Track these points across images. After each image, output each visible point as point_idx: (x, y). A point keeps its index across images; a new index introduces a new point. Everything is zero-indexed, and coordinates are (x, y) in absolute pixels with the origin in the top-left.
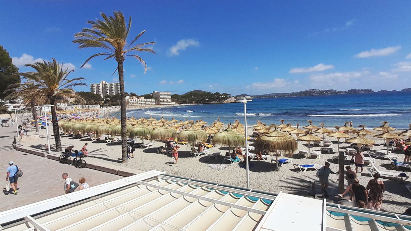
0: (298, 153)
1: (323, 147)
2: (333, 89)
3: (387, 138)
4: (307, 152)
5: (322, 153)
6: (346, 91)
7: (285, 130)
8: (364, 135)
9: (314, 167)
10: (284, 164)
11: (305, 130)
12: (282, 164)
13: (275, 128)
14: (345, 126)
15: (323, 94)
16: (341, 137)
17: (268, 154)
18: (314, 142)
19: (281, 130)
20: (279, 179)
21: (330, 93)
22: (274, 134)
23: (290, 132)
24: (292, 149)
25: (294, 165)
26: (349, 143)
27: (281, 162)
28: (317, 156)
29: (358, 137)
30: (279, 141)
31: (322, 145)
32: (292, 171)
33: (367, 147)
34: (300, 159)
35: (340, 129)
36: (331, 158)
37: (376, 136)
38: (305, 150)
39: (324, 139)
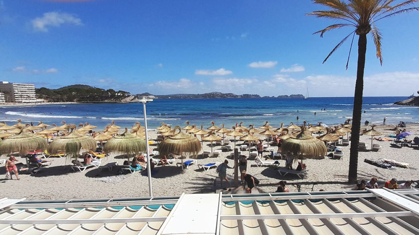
0: (202, 154)
1: (223, 145)
2: (232, 93)
3: (268, 135)
4: (211, 152)
5: (222, 151)
6: (241, 95)
7: (190, 132)
8: (253, 133)
9: (215, 165)
10: (189, 166)
11: (208, 131)
12: (188, 166)
13: (179, 130)
14: (240, 126)
15: (224, 97)
16: (237, 136)
17: (173, 158)
18: (216, 142)
19: (186, 132)
20: (184, 181)
21: (229, 97)
22: (179, 136)
23: (195, 134)
24: (196, 151)
25: (198, 165)
26: (243, 140)
27: (186, 165)
28: (218, 155)
29: (249, 135)
30: (184, 143)
31: (223, 144)
32: (196, 171)
33: (255, 143)
34: (204, 159)
35: (236, 129)
36: (230, 155)
37: (261, 133)
38: (208, 150)
39: (225, 139)
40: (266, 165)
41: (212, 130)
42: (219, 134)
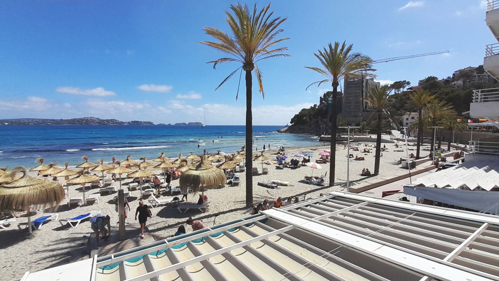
0: (68, 203)
1: (103, 187)
2: (116, 119)
3: (164, 168)
4: (82, 198)
5: (101, 195)
6: (129, 122)
7: (46, 174)
8: (145, 168)
9: (90, 216)
10: (42, 225)
11: (78, 170)
12: (40, 226)
13: (23, 173)
14: (127, 160)
15: (104, 124)
16: (123, 173)
17: (12, 217)
18: (91, 183)
19: (38, 175)
20: (33, 251)
21: (112, 124)
22: (22, 182)
24: (56, 200)
25: (60, 221)
26: (132, 178)
27: (37, 224)
28: (95, 201)
29: (140, 170)
30: (32, 192)
31: (102, 185)
32: (57, 231)
33: (148, 179)
34: (70, 211)
35: (122, 164)
36: (112, 199)
37: (155, 167)
38: (79, 196)
39: (104, 178)
40: (163, 203)
41: (85, 168)
42: (95, 173)
